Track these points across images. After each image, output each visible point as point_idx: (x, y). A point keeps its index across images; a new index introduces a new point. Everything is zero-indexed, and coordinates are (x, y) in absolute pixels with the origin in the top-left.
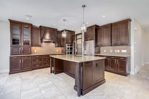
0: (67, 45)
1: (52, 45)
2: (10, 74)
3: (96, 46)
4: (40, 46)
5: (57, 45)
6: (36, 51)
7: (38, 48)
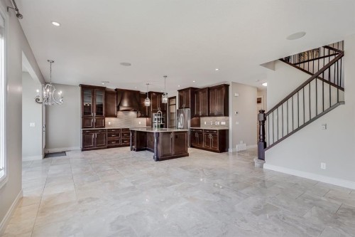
0: (154, 114)
1: (133, 114)
2: (83, 150)
3: (193, 116)
4: (116, 116)
5: (139, 114)
6: (111, 123)
7: (113, 119)
